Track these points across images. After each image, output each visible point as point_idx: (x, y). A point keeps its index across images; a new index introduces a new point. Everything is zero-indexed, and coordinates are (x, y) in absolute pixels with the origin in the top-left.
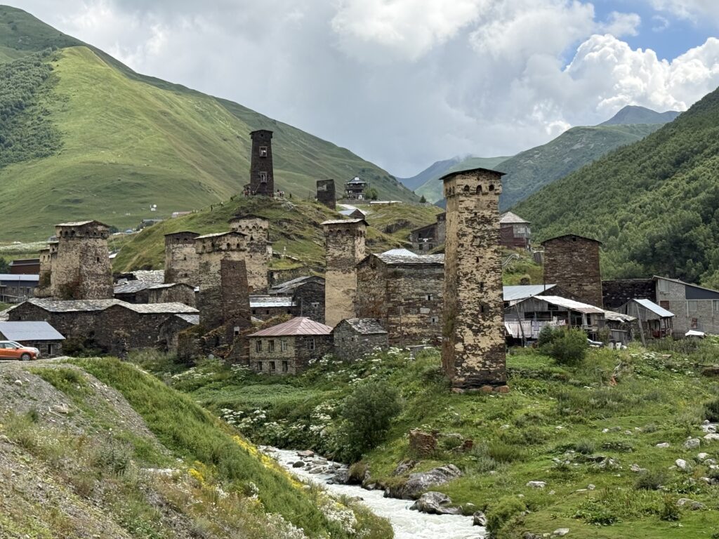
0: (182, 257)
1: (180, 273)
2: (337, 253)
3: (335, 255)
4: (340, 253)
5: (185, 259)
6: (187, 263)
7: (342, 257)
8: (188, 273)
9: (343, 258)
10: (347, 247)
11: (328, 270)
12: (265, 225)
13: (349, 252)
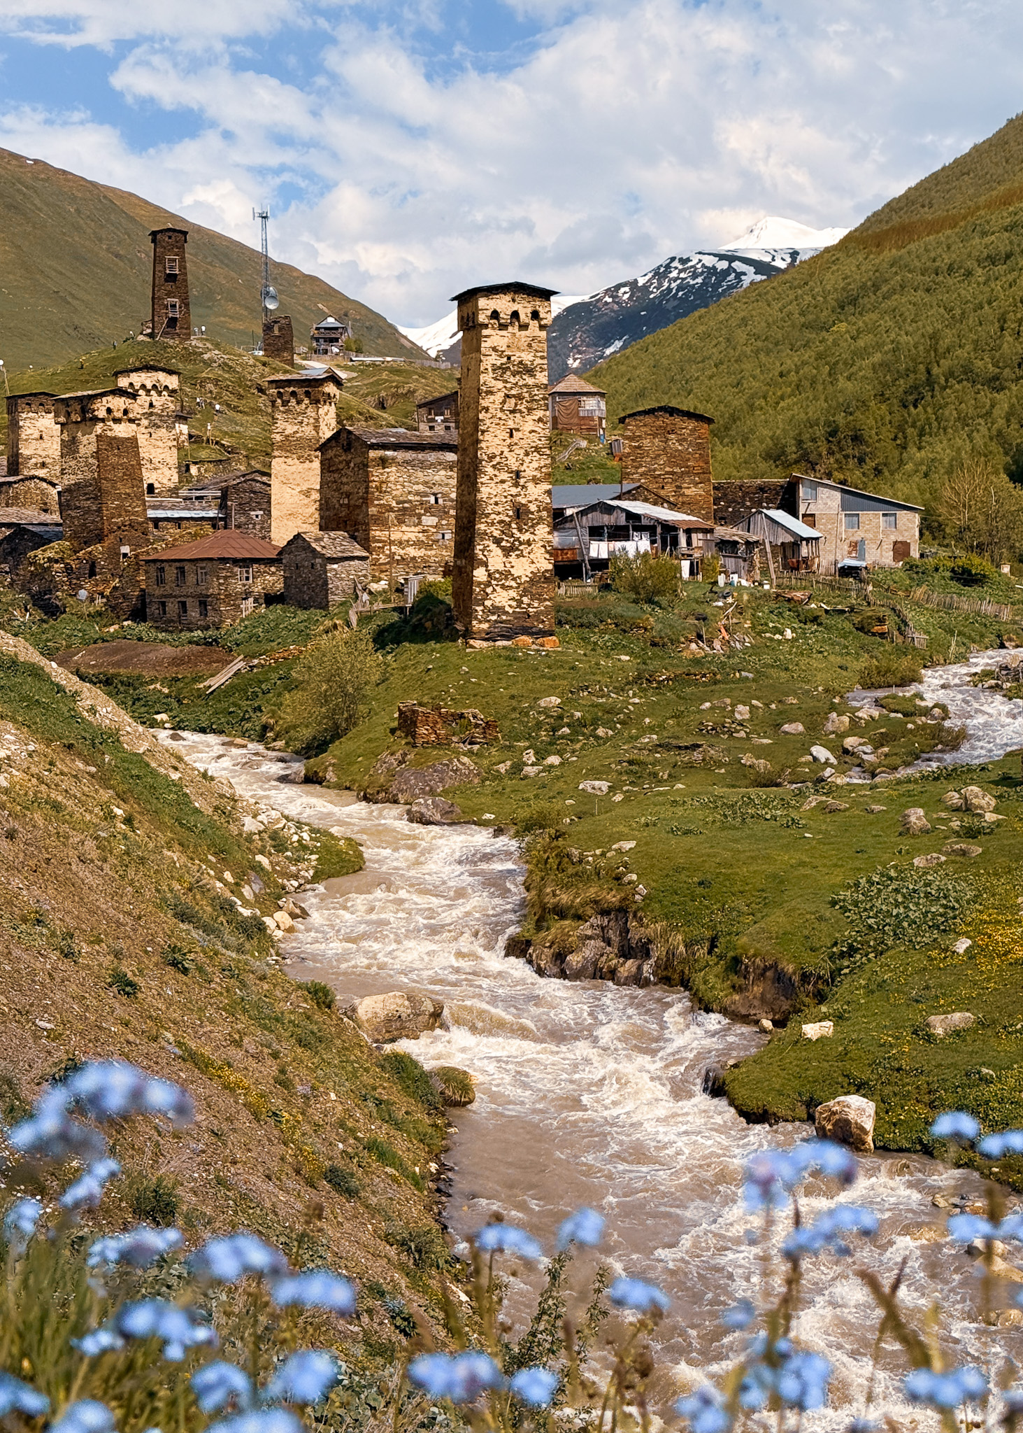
0: (37, 435)
1: (34, 461)
2: (290, 429)
3: (287, 433)
4: (295, 428)
5: (41, 438)
6: (44, 445)
7: (298, 435)
8: (48, 461)
9: (301, 437)
10: (306, 420)
11: (275, 457)
12: (173, 382)
13: (311, 428)
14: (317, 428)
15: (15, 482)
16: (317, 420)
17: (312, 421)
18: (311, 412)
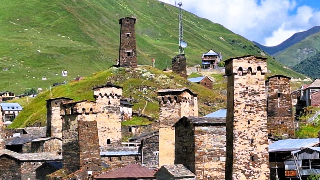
0: (59, 117)
2: (167, 114)
3: (166, 116)
4: (170, 114)
9: (172, 118)
11: (161, 127)
12: (119, 92)
13: (177, 113)
14: (180, 114)
15: (46, 141)
16: (180, 110)
17: (177, 110)
18: (177, 106)
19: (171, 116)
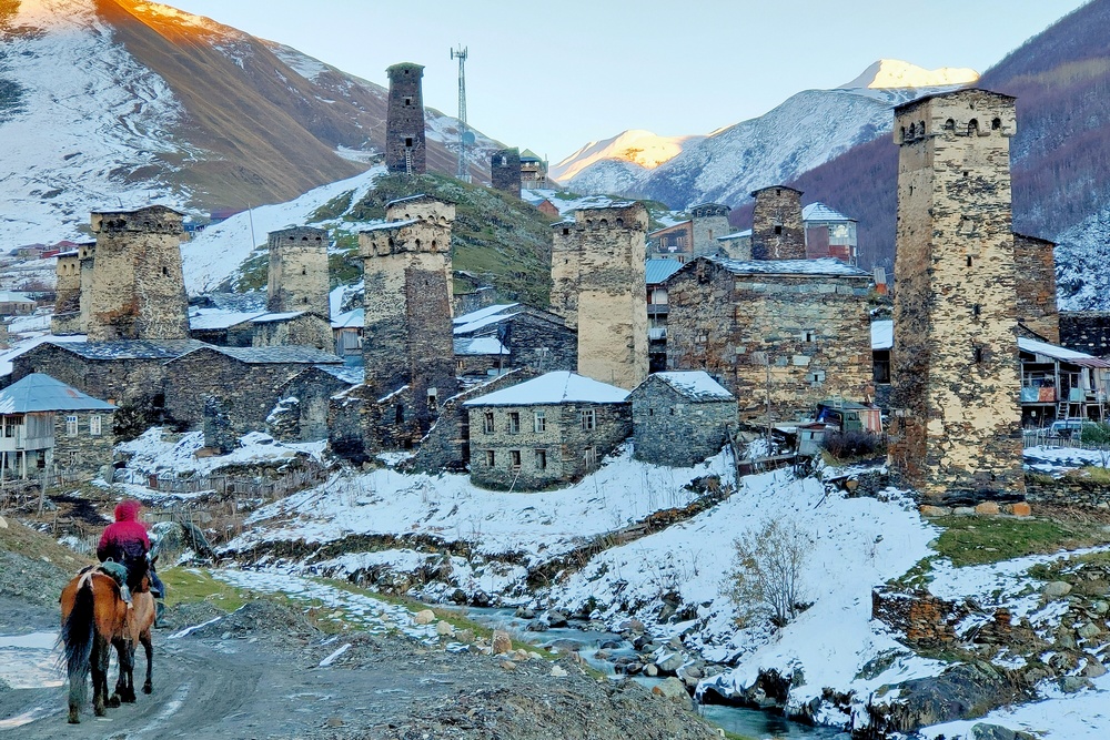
0: (299, 270)
1: (296, 297)
2: (599, 261)
3: (596, 264)
4: (605, 259)
5: (304, 273)
6: (307, 280)
7: (608, 267)
8: (310, 296)
9: (611, 269)
10: (616, 251)
11: (582, 290)
12: (450, 213)
13: (622, 258)
14: (628, 258)
16: (629, 250)
17: (623, 250)
18: (622, 242)
19: (608, 264)
